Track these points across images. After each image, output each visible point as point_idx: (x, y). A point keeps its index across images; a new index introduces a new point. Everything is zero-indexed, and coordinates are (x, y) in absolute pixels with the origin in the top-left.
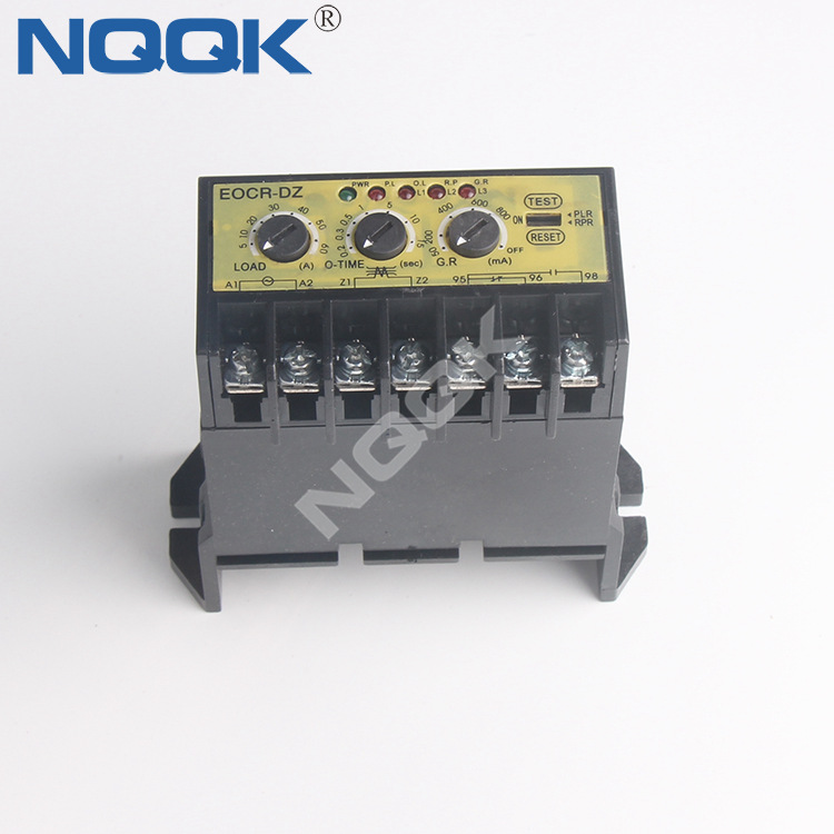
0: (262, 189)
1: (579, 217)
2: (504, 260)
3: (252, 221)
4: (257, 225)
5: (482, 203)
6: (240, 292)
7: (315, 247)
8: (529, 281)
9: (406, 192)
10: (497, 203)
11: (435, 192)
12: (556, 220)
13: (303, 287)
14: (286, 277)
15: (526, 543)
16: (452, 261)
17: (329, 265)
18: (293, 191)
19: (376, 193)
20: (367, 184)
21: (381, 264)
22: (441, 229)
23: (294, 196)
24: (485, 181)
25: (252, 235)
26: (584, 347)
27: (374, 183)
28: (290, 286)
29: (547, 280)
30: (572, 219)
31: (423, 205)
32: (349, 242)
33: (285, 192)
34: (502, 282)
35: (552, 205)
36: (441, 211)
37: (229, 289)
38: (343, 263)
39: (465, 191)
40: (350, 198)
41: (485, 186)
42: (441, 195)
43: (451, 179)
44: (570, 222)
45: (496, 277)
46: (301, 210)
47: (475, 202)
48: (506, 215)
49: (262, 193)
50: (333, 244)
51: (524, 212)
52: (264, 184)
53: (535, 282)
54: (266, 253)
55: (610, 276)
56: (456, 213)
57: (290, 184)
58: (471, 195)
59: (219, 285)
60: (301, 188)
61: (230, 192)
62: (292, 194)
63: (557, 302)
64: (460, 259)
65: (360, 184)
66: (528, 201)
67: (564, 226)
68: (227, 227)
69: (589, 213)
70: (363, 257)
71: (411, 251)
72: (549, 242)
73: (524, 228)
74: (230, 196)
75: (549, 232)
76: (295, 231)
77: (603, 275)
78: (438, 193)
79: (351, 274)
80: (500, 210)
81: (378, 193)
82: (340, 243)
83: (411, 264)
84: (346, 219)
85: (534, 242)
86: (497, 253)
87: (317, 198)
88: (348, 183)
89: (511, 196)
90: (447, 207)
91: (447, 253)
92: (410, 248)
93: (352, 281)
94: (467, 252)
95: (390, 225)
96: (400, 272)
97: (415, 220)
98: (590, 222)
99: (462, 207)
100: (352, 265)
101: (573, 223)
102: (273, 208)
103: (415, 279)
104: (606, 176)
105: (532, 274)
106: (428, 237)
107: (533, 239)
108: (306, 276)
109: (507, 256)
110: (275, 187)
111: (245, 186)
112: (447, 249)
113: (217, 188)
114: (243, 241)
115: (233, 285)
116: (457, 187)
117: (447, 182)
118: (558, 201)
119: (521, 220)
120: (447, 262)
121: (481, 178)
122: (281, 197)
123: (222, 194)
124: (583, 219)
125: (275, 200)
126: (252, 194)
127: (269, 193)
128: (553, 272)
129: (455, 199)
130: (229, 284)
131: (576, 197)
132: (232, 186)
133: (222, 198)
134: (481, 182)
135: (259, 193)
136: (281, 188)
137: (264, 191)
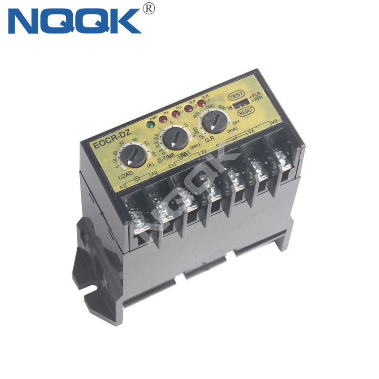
0: (111, 137)
1: (255, 97)
2: (234, 129)
3: (115, 153)
4: (119, 155)
5: (211, 106)
6: (127, 188)
7: (149, 155)
8: (249, 135)
9: (175, 114)
10: (217, 104)
11: (188, 109)
12: (246, 102)
13: (154, 176)
14: (143, 173)
16: (212, 138)
17: (160, 161)
18: (126, 132)
20: (156, 117)
21: (182, 151)
22: (200, 125)
23: (128, 135)
24: (207, 96)
25: (119, 160)
27: (160, 115)
28: (147, 178)
29: (257, 131)
30: (253, 98)
31: (186, 117)
32: (163, 147)
33: (123, 135)
34: (238, 139)
35: (241, 96)
36: (195, 117)
37: (122, 189)
38: (165, 157)
39: (201, 103)
40: (152, 126)
41: (208, 98)
42: (191, 110)
43: (192, 100)
44: (253, 101)
45: (234, 138)
46: (134, 140)
47: (208, 107)
48: (224, 108)
49: (113, 139)
50: (156, 151)
51: (231, 103)
52: (111, 134)
53: (252, 133)
54: (130, 166)
55: (282, 118)
56: (202, 115)
57: (123, 130)
58: (204, 105)
59: (116, 189)
60: (128, 130)
61: (98, 143)
62: (126, 134)
63: (266, 138)
64: (215, 136)
65: (154, 118)
66: (230, 98)
67: (251, 103)
68: (106, 161)
69: (259, 93)
70: (172, 151)
71: (192, 140)
72: (249, 113)
73: (234, 111)
74: (99, 145)
75: (246, 109)
76: (138, 151)
77: (279, 120)
78: (189, 109)
79: (171, 161)
80: (220, 107)
81: (164, 119)
82: (160, 149)
83: (195, 146)
84: (156, 137)
85: (242, 115)
86: (229, 126)
87: (138, 131)
88: (148, 120)
89: (221, 98)
90: (197, 114)
91: (208, 135)
92: (191, 139)
93: (173, 164)
94: (216, 132)
95: (178, 133)
96: (192, 152)
97: (186, 126)
98: (261, 97)
99: (204, 112)
100: (170, 156)
101: (254, 100)
102: (121, 143)
103: (200, 153)
104: (256, 73)
105: (249, 130)
106: (195, 130)
107: (241, 114)
108: (152, 170)
109: (234, 126)
110: (116, 133)
111: (104, 138)
112: (207, 133)
113: (91, 144)
114: (116, 164)
115: (123, 186)
116: (196, 103)
117: (191, 103)
118: (242, 92)
119: (231, 108)
120: (210, 139)
121: (205, 95)
122: (122, 137)
123: (95, 146)
124: (258, 97)
125: (120, 140)
126: (108, 140)
127: (116, 137)
128: (258, 126)
129: (198, 109)
130: (121, 187)
131: (249, 87)
132: (97, 141)
133: (96, 148)
134: (205, 97)
135: (111, 139)
136: (120, 133)
137: (113, 137)
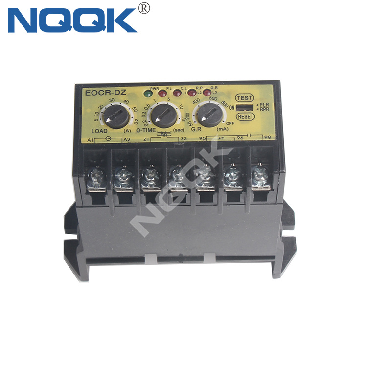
0: (106, 91)
1: (262, 106)
2: (225, 129)
3: (101, 107)
4: (103, 110)
5: (215, 99)
6: (94, 144)
7: (131, 121)
8: (237, 140)
9: (177, 93)
10: (222, 99)
11: (191, 93)
12: (251, 107)
13: (126, 142)
14: (117, 136)
15: (236, 255)
16: (199, 129)
17: (138, 130)
19: (162, 93)
20: (158, 88)
21: (164, 130)
22: (194, 112)
23: (122, 94)
24: (216, 87)
25: (101, 114)
26: (264, 171)
27: (161, 88)
28: (119, 141)
29: (246, 139)
30: (259, 107)
31: (185, 99)
32: (148, 119)
33: (117, 92)
34: (224, 140)
35: (249, 100)
36: (194, 103)
37: (89, 142)
38: (145, 129)
39: (206, 92)
40: (149, 95)
41: (216, 90)
42: (194, 94)
43: (199, 86)
44: (258, 109)
45: (220, 137)
46: (125, 101)
47: (211, 98)
48: (226, 105)
49: (106, 93)
50: (141, 120)
51: (235, 104)
52: (107, 88)
53: (240, 140)
54: (108, 124)
55: (277, 137)
56: (201, 104)
57: (120, 88)
58: (209, 94)
59: (84, 140)
60: (125, 90)
61: (90, 92)
62: (121, 93)
63: (250, 150)
64: (203, 128)
65: (154, 88)
66: (237, 98)
67: (255, 111)
68: (89, 110)
69: (267, 104)
70: (155, 126)
71: (179, 123)
72: (247, 119)
73: (235, 112)
74: (90, 94)
75: (247, 114)
76: (122, 113)
77: (273, 136)
78: (192, 93)
79: (149, 135)
80: (223, 103)
81: (163, 93)
82: (144, 119)
83: (179, 130)
84: (147, 107)
85: (240, 119)
86: (221, 125)
87: (133, 95)
88: (148, 88)
89: (228, 95)
90: (197, 101)
91: (196, 125)
92: (178, 122)
93: (149, 138)
94: (207, 124)
95: (169, 111)
96: (173, 134)
97: (181, 107)
98: (268, 109)
99: (205, 101)
100: (150, 130)
101: (259, 109)
102: (111, 100)
103: (180, 138)
104: (276, 85)
105: (238, 136)
106: (187, 116)
107: (239, 117)
108: (127, 136)
109: (226, 126)
110: (112, 89)
111: (98, 89)
112: (197, 123)
113: (84, 90)
114: (96, 117)
115: (91, 140)
116: (202, 90)
117: (197, 88)
118: (252, 98)
119: (233, 107)
120: (196, 129)
121: (214, 86)
122: (115, 95)
123: (86, 93)
124: (264, 108)
125: (113, 96)
126: (101, 93)
127: (109, 93)
128: (249, 135)
129: (201, 96)
130: (89, 140)
131: (261, 96)
132: (91, 89)
133: (86, 95)
134: (214, 87)
135: (104, 92)
136: (115, 90)
137: (107, 91)
